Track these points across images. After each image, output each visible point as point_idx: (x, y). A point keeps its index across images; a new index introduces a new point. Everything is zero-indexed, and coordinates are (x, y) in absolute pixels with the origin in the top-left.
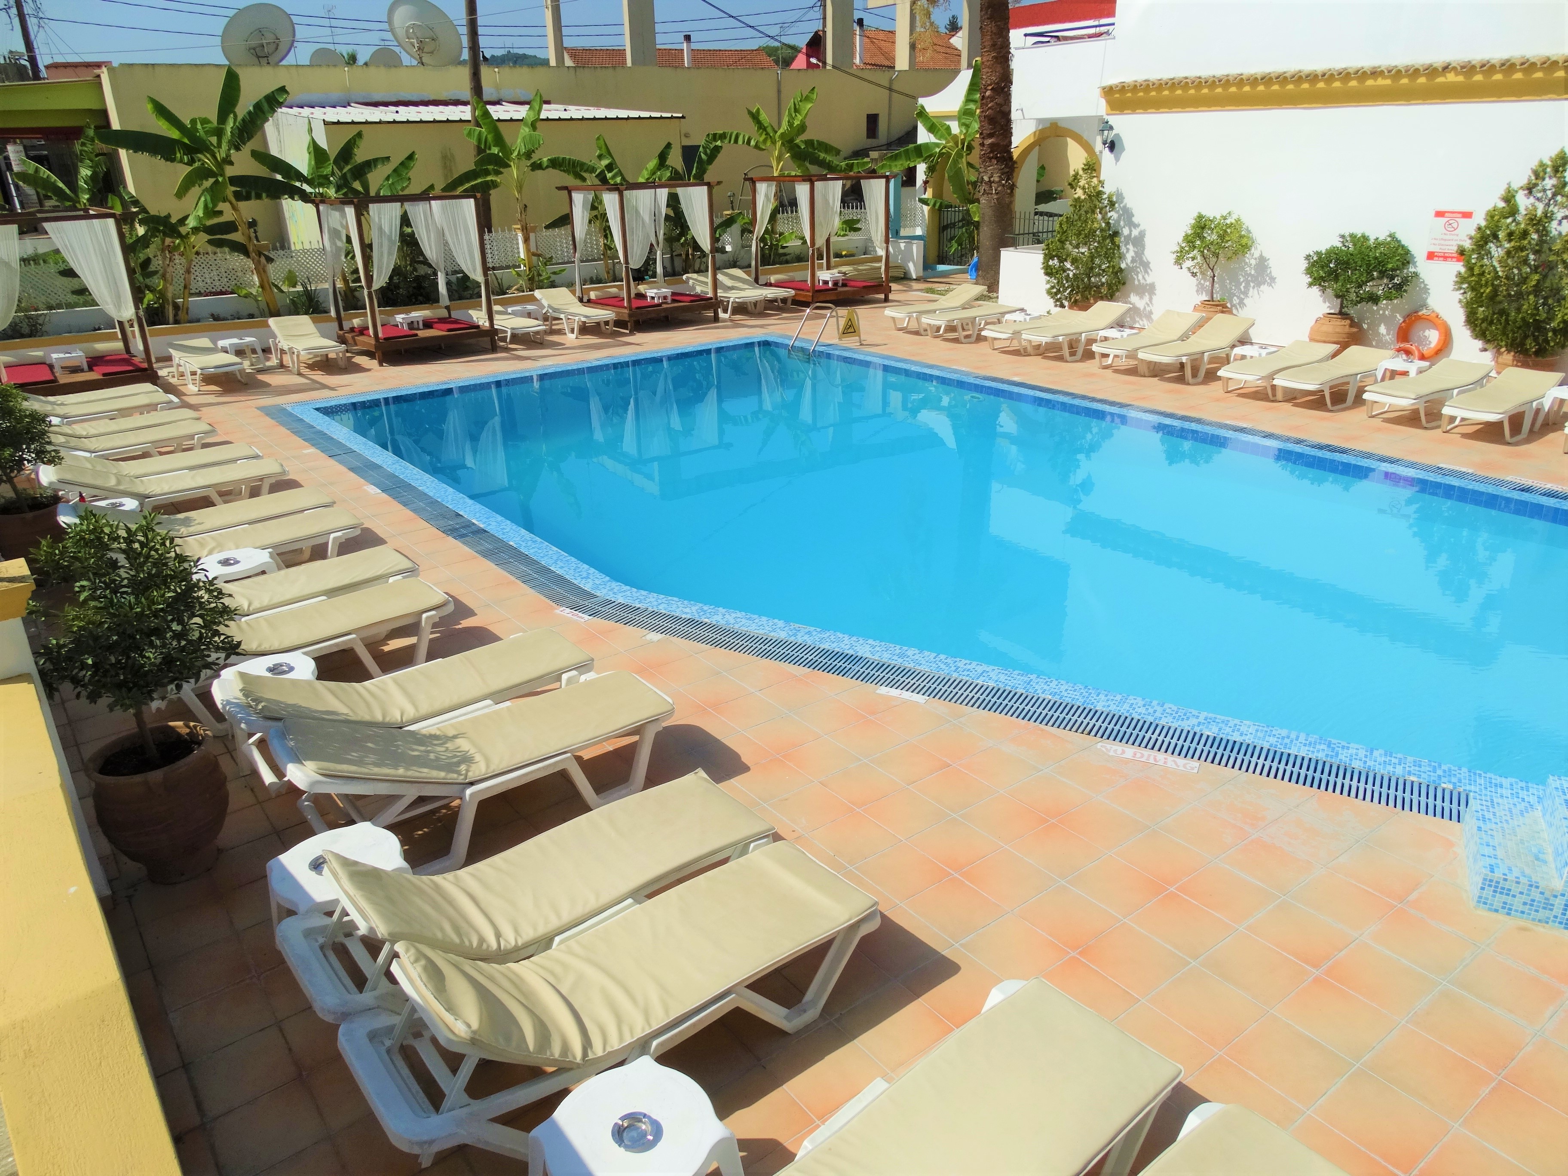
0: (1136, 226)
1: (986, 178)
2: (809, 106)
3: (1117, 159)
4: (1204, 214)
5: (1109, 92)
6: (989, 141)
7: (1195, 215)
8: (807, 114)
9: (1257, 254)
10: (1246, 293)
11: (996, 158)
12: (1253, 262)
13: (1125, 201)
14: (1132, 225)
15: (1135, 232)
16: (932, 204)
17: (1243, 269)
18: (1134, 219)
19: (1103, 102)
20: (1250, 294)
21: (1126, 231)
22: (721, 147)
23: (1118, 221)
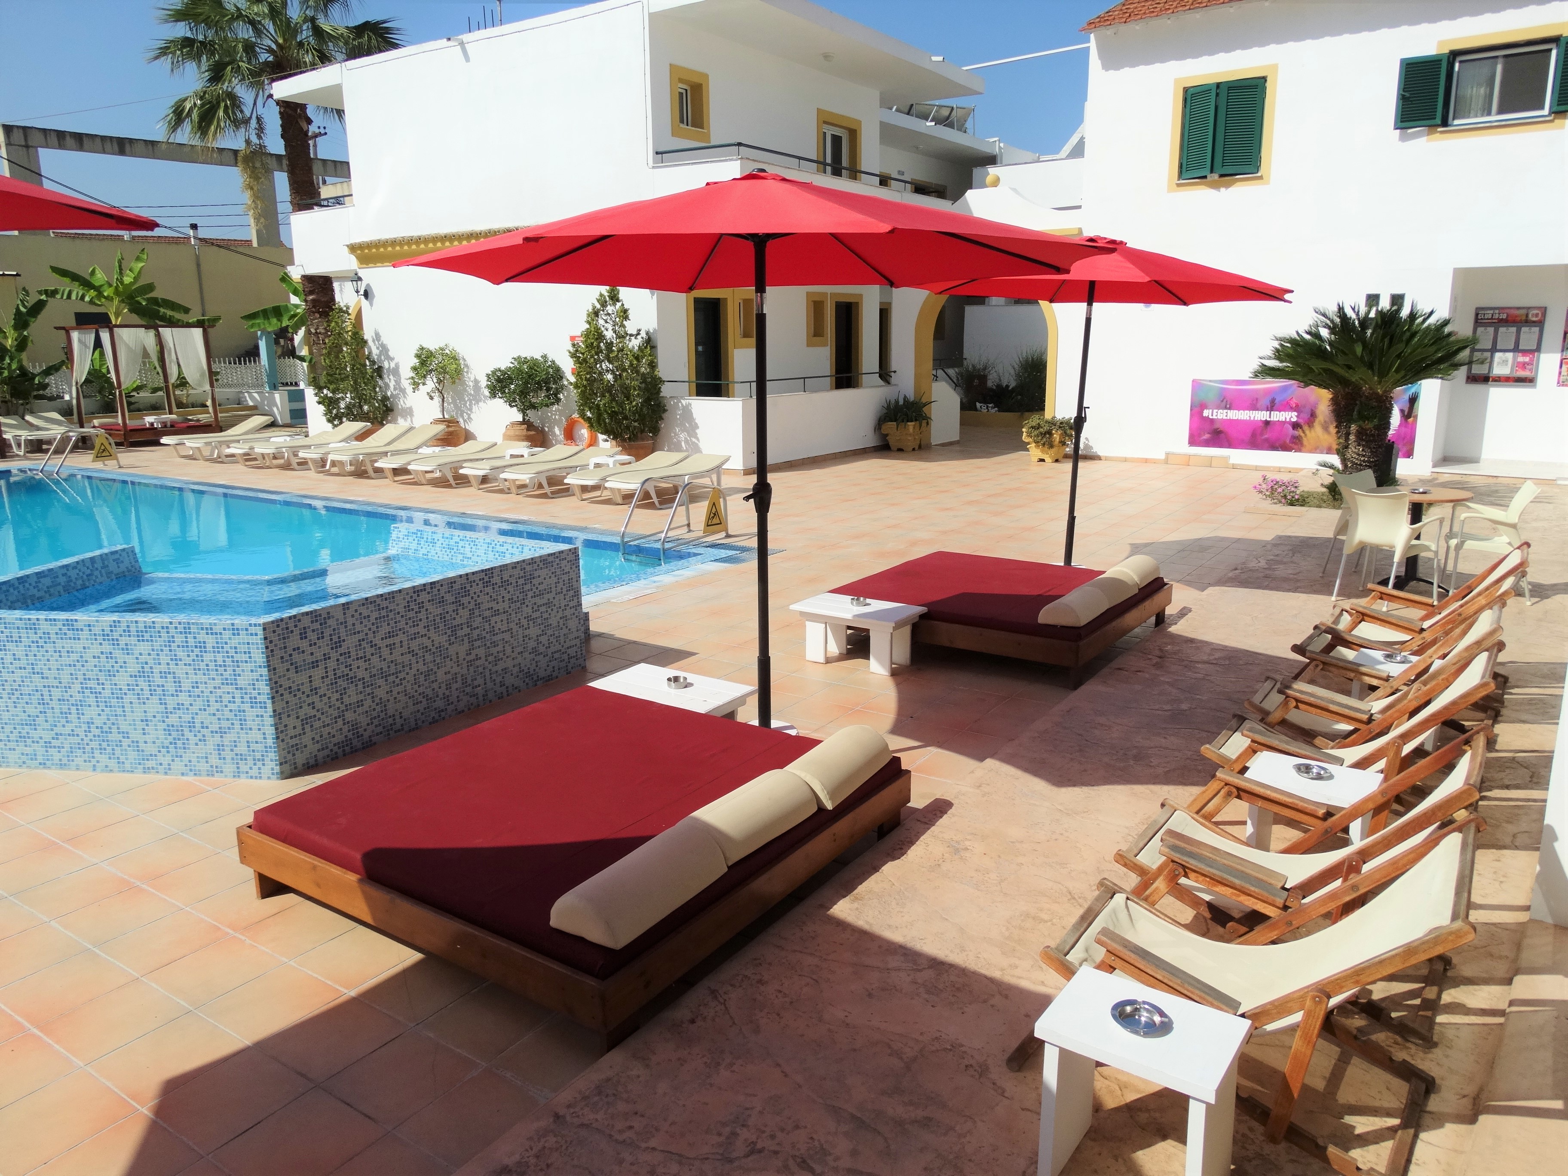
0: (392, 359)
1: (313, 331)
2: (141, 265)
3: (371, 305)
4: (424, 346)
5: (353, 248)
6: (311, 297)
7: (417, 347)
8: (140, 272)
9: (472, 379)
10: (471, 410)
11: (319, 312)
12: (471, 384)
13: (382, 339)
14: (390, 359)
15: (393, 365)
16: (308, 359)
17: (466, 390)
18: (390, 353)
19: (353, 258)
20: (474, 410)
21: (386, 365)
22: (47, 301)
23: (379, 356)
